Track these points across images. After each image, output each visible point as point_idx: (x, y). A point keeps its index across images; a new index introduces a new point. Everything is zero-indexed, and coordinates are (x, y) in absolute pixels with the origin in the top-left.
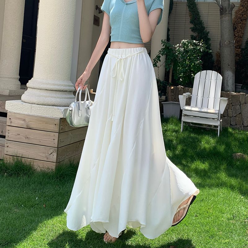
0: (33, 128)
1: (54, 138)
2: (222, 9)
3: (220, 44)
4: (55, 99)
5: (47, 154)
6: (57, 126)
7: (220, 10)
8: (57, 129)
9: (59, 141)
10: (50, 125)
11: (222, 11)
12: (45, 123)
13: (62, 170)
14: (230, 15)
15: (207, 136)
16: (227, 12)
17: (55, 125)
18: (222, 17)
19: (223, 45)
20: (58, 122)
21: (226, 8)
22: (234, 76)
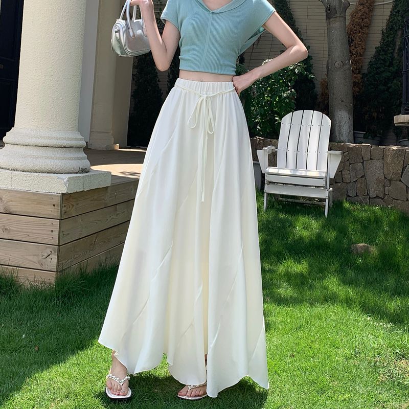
0: (15, 211)
1: (52, 229)
2: (329, 10)
3: (327, 67)
4: (53, 161)
5: (41, 258)
6: (56, 207)
7: (326, 11)
8: (56, 213)
9: (61, 234)
10: (45, 207)
11: (330, 13)
12: (35, 203)
13: (66, 284)
14: (342, 19)
15: (306, 217)
16: (338, 15)
17: (54, 205)
18: (330, 23)
19: (332, 67)
20: (57, 201)
21: (335, 8)
22: (351, 118)
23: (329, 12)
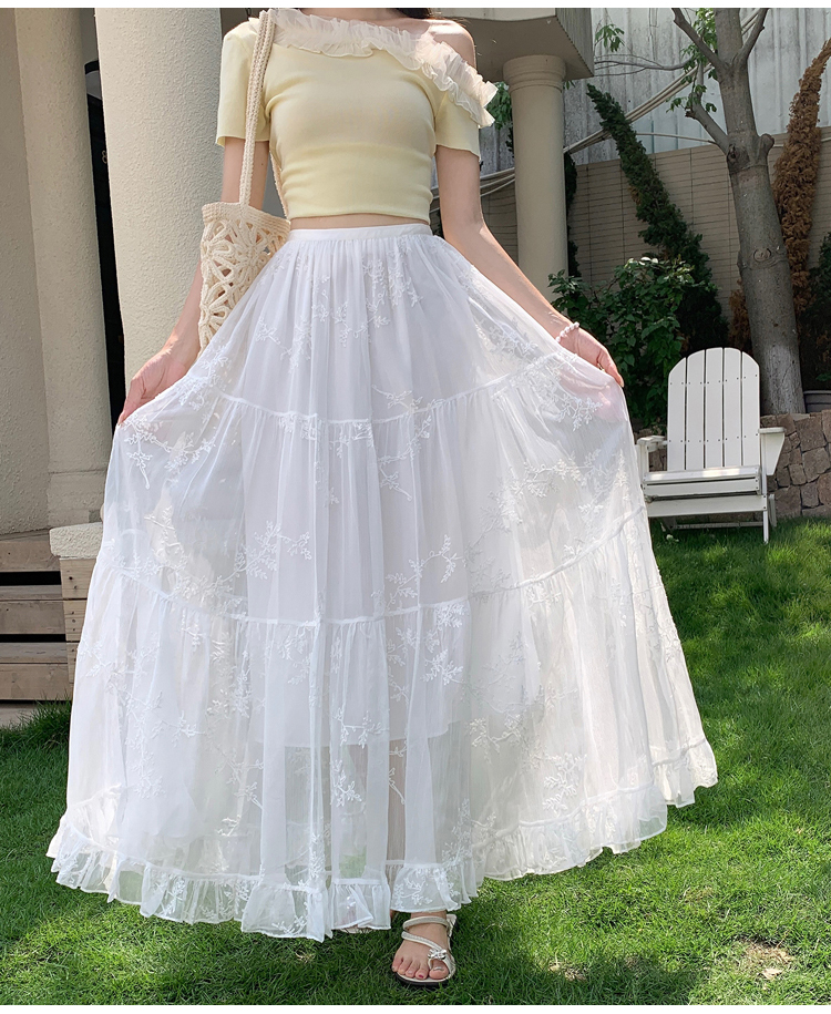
2: (734, 156)
3: (740, 264)
7: (728, 160)
11: (735, 162)
14: (760, 170)
16: (752, 163)
18: (737, 180)
19: (748, 263)
21: (745, 152)
22: (797, 361)
23: (732, 160)
